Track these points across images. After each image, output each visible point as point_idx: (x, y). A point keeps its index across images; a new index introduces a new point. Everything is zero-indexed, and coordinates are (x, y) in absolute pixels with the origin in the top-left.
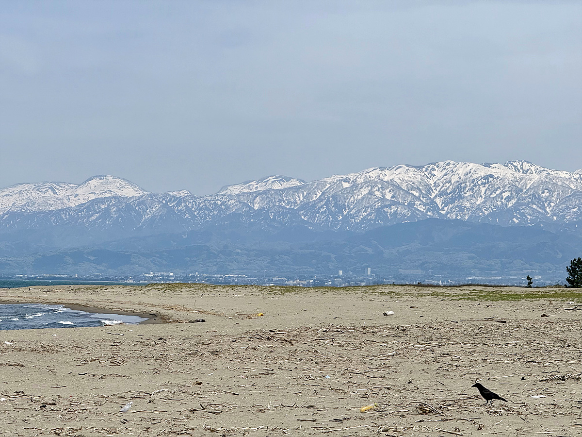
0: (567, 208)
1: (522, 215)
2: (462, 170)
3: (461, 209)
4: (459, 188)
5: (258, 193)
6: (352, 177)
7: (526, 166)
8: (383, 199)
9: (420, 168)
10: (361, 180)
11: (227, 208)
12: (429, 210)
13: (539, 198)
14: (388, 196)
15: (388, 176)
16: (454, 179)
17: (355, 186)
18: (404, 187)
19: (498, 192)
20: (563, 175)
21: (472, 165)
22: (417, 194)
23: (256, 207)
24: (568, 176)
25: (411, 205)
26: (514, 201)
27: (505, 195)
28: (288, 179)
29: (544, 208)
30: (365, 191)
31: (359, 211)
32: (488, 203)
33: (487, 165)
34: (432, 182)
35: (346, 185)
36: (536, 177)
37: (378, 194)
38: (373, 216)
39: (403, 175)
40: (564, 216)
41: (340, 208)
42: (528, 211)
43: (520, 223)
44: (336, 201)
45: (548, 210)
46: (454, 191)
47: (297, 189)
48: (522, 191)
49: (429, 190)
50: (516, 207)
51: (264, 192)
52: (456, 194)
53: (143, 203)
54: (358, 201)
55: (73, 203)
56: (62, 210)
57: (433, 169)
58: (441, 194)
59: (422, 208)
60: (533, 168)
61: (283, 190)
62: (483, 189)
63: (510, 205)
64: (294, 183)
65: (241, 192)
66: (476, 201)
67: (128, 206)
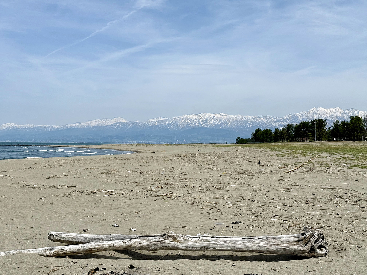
0: (233, 124)
1: (222, 126)
2: (207, 115)
3: (207, 125)
4: (207, 119)
5: (157, 121)
6: (180, 117)
7: (223, 114)
8: (188, 122)
9: (197, 115)
10: (182, 118)
11: (149, 125)
12: (199, 125)
13: (226, 122)
14: (189, 122)
15: (189, 117)
16: (205, 117)
17: (181, 119)
18: (193, 119)
19: (216, 121)
20: (232, 116)
21: (210, 114)
22: (196, 121)
23: (156, 125)
24: (233, 117)
25: (195, 124)
26: (220, 123)
27: (218, 121)
28: (164, 118)
29: (227, 124)
30: (183, 121)
31: (182, 126)
32: (214, 123)
33: (213, 114)
34: (200, 118)
35: (178, 119)
36: (225, 117)
37: (186, 121)
38: (185, 127)
39: (193, 117)
40: (232, 127)
41: (177, 125)
42: (224, 125)
43: (222, 128)
44: (176, 123)
45: (228, 125)
46: (205, 120)
47: (166, 120)
48: (222, 120)
49: (199, 120)
50: (221, 124)
51: (158, 121)
52: (206, 121)
53: (128, 124)
54: (182, 123)
55: (110, 124)
56: (107, 126)
57: (200, 115)
58: (202, 121)
59: (197, 125)
60: (225, 115)
61: (163, 120)
62: (213, 120)
63: (219, 124)
64: (166, 118)
65: (152, 121)
66: (211, 123)
67: (124, 124)
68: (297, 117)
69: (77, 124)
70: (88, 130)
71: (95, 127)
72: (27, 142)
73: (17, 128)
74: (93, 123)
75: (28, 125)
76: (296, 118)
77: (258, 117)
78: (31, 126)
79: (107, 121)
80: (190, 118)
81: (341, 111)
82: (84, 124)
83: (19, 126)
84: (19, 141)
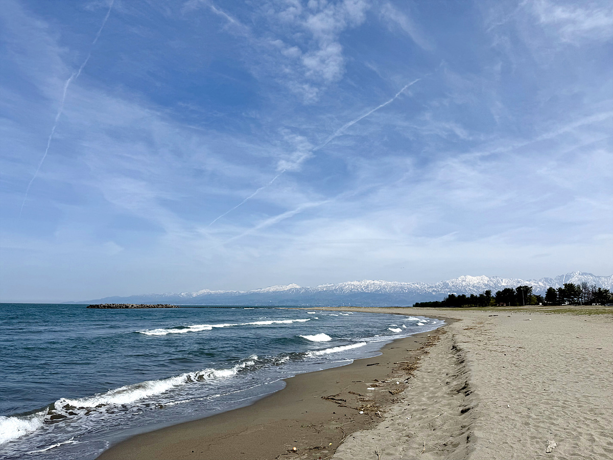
2: (368, 282)
3: (368, 290)
4: (368, 285)
5: (325, 287)
6: (345, 283)
7: (382, 281)
9: (359, 281)
10: (347, 284)
11: (318, 290)
13: (385, 288)
14: (353, 287)
17: (345, 285)
18: (356, 285)
19: (376, 286)
20: (390, 283)
21: (370, 281)
22: (359, 287)
23: (324, 290)
25: (358, 289)
26: (380, 288)
27: (378, 287)
28: (331, 284)
29: (386, 290)
30: (348, 286)
31: (346, 291)
32: (374, 289)
33: (374, 281)
34: (362, 284)
35: (343, 285)
36: (384, 283)
37: (350, 287)
38: (349, 292)
39: (356, 283)
42: (383, 290)
43: (381, 293)
44: (342, 289)
47: (333, 286)
48: (381, 286)
49: (361, 286)
50: (380, 290)
52: (367, 287)
53: (301, 289)
54: (346, 288)
55: (286, 289)
56: (284, 291)
57: (362, 281)
58: (364, 287)
59: (360, 290)
61: (330, 286)
62: (373, 286)
65: (321, 287)
66: (371, 288)
67: (298, 290)
68: (448, 283)
69: (259, 290)
70: (267, 295)
71: (274, 292)
72: (219, 305)
73: (211, 294)
74: (272, 289)
75: (220, 291)
76: (446, 285)
77: (413, 284)
78: (222, 292)
79: (283, 287)
80: (353, 284)
81: (487, 278)
82: (265, 290)
83: (213, 292)
84: (212, 305)
